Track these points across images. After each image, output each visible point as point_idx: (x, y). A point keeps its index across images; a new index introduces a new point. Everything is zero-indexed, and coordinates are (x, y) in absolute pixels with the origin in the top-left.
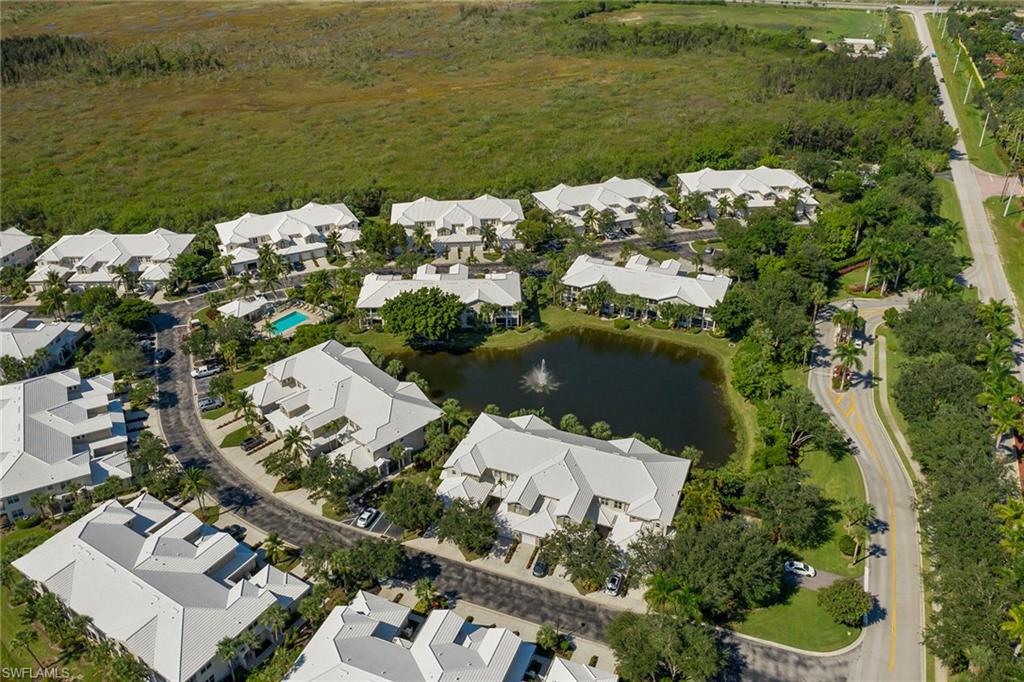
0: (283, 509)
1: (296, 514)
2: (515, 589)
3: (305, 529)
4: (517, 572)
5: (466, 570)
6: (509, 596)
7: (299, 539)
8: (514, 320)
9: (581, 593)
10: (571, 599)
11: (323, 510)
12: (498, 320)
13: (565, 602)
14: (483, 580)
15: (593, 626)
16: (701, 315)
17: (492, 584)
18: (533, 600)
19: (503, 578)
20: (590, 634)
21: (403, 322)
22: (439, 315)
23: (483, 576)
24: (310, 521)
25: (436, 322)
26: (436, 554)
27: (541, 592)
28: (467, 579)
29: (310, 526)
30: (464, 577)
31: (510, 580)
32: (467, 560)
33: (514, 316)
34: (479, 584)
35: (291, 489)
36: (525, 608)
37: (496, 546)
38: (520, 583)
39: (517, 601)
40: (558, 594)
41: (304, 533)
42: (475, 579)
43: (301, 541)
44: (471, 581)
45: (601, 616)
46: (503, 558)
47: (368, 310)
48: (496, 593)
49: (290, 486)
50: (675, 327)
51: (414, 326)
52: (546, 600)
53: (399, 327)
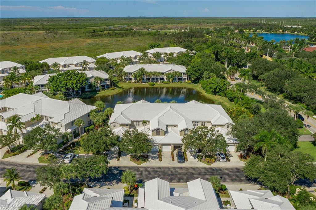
0: (11, 165)
1: (21, 165)
2: (173, 171)
3: (30, 171)
4: (169, 164)
5: (141, 169)
6: (173, 175)
7: (27, 176)
8: (108, 85)
9: (208, 165)
10: (205, 168)
11: (39, 161)
12: (101, 86)
13: (203, 170)
14: (153, 171)
15: (226, 177)
16: (181, 76)
17: (160, 172)
18: (186, 173)
19: (163, 168)
20: (228, 180)
21: (61, 83)
22: (78, 79)
23: (152, 169)
24: (32, 167)
25: (77, 82)
26: (118, 166)
27: (189, 169)
28: (144, 173)
29: (32, 169)
30: (142, 172)
31: (168, 168)
32: (138, 164)
33: (108, 84)
34: (152, 173)
35: (14, 155)
36: (185, 178)
37: (150, 156)
38: (174, 168)
39: (179, 176)
40: (197, 168)
41: (29, 173)
42: (149, 171)
43: (28, 177)
44: (147, 173)
45: (226, 171)
46: (158, 160)
47: (39, 85)
48: (164, 175)
49: (13, 154)
50: (172, 82)
51: (66, 85)
52: (194, 172)
53: (59, 86)
